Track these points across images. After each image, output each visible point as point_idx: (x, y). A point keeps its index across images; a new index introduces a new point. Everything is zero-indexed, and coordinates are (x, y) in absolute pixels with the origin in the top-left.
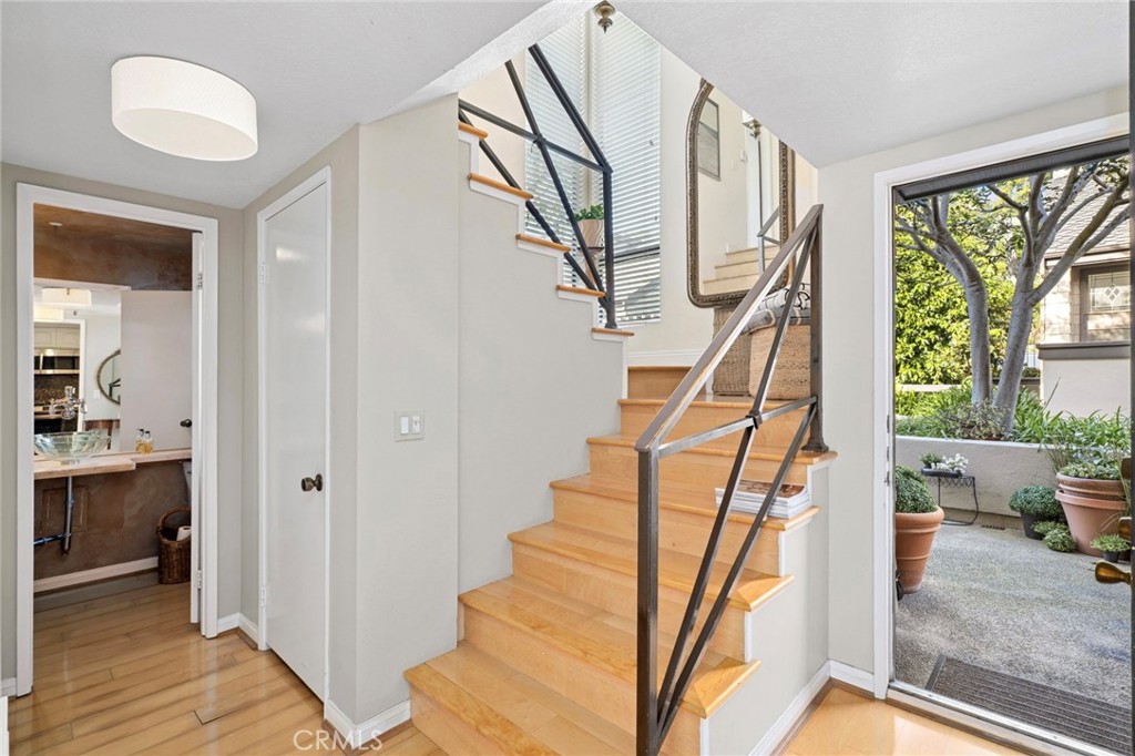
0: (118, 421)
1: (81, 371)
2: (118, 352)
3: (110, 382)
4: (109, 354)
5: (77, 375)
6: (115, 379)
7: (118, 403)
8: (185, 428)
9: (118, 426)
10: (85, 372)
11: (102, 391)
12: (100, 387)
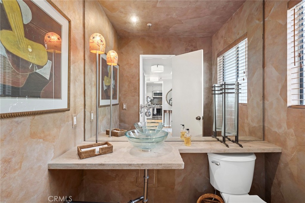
0: (171, 111)
1: (163, 97)
2: (171, 90)
3: (169, 99)
4: (169, 91)
5: (162, 98)
6: (171, 98)
7: (171, 105)
8: (198, 121)
9: (171, 113)
10: (164, 97)
11: (167, 102)
12: (167, 101)
